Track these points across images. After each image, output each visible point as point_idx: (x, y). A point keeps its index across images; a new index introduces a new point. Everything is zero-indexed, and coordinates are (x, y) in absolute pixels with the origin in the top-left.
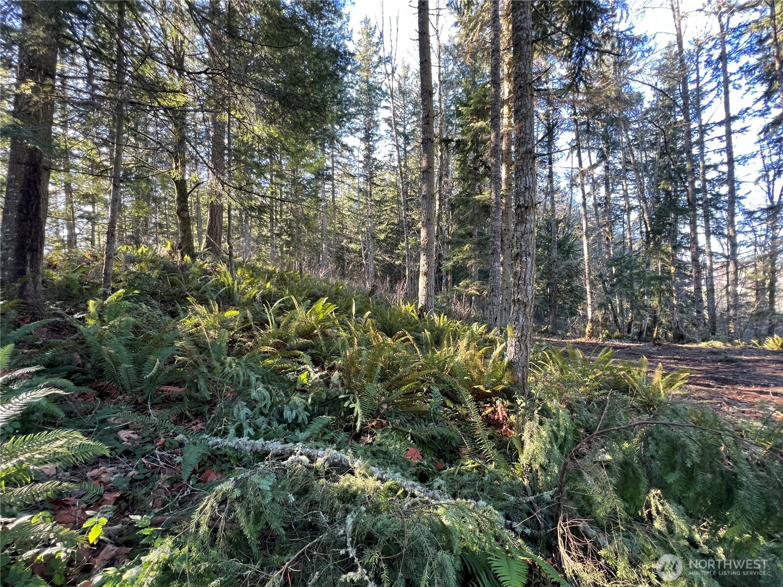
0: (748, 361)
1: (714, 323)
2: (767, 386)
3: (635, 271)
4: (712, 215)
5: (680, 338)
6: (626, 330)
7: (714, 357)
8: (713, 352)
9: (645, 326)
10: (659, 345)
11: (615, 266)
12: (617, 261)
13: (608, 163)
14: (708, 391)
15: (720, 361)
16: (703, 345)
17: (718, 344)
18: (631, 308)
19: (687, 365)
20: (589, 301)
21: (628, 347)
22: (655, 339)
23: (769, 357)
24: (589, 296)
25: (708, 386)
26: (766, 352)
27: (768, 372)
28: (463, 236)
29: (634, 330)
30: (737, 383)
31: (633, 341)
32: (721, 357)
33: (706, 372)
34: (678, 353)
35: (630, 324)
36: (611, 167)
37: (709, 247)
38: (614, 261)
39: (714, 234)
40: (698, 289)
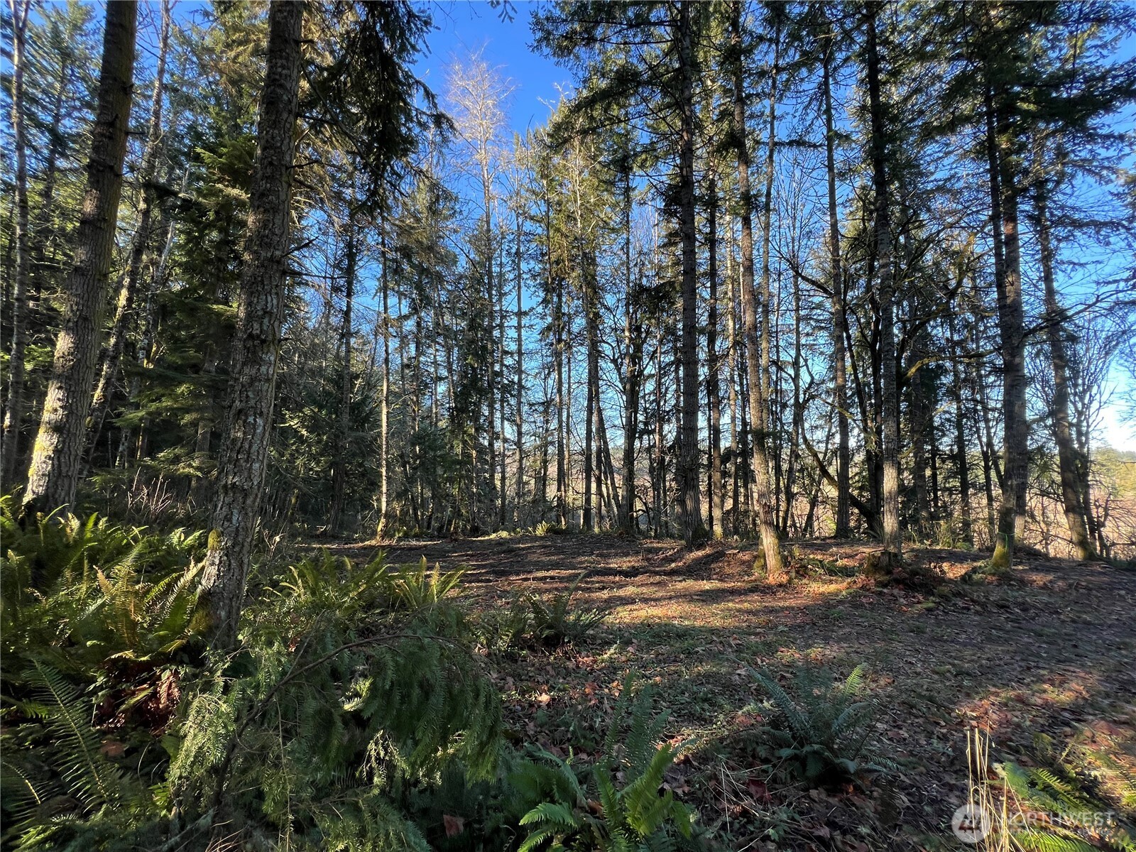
0: (523, 549)
1: (503, 513)
2: (530, 572)
3: (439, 453)
4: (508, 401)
5: (476, 531)
6: (425, 524)
7: (500, 548)
8: (501, 542)
9: (446, 519)
10: (456, 540)
11: (419, 444)
12: (421, 438)
13: (420, 318)
14: (486, 587)
15: (504, 552)
16: (493, 536)
17: (504, 534)
18: (433, 498)
19: (477, 561)
20: (384, 489)
21: (425, 546)
22: (452, 534)
23: (537, 543)
24: (384, 482)
25: (489, 581)
26: (536, 538)
27: (534, 558)
28: (177, 368)
29: (435, 524)
30: (511, 573)
31: (432, 538)
32: (505, 548)
33: (491, 565)
34: (471, 549)
35: (430, 517)
36: (423, 324)
37: (503, 433)
38: (418, 439)
39: (508, 420)
40: (492, 476)
